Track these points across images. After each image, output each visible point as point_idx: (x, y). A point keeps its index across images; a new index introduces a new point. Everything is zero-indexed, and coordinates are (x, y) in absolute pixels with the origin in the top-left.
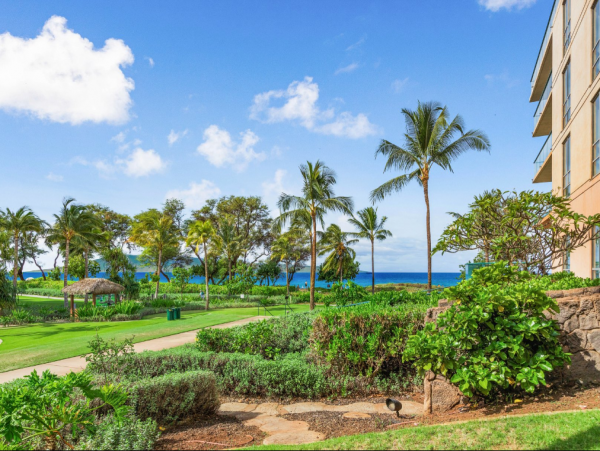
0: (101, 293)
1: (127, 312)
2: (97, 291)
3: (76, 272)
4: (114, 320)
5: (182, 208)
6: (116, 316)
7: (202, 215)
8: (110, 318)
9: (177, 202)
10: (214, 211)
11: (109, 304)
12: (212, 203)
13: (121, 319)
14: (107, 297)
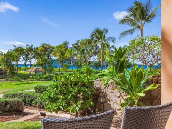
0: (37, 72)
1: (44, 78)
2: (36, 71)
3: (39, 65)
4: (40, 81)
5: (68, 43)
6: (41, 79)
7: (75, 45)
8: (39, 80)
9: (67, 41)
10: (79, 44)
11: (40, 75)
12: (78, 41)
13: (42, 80)
14: (39, 73)
